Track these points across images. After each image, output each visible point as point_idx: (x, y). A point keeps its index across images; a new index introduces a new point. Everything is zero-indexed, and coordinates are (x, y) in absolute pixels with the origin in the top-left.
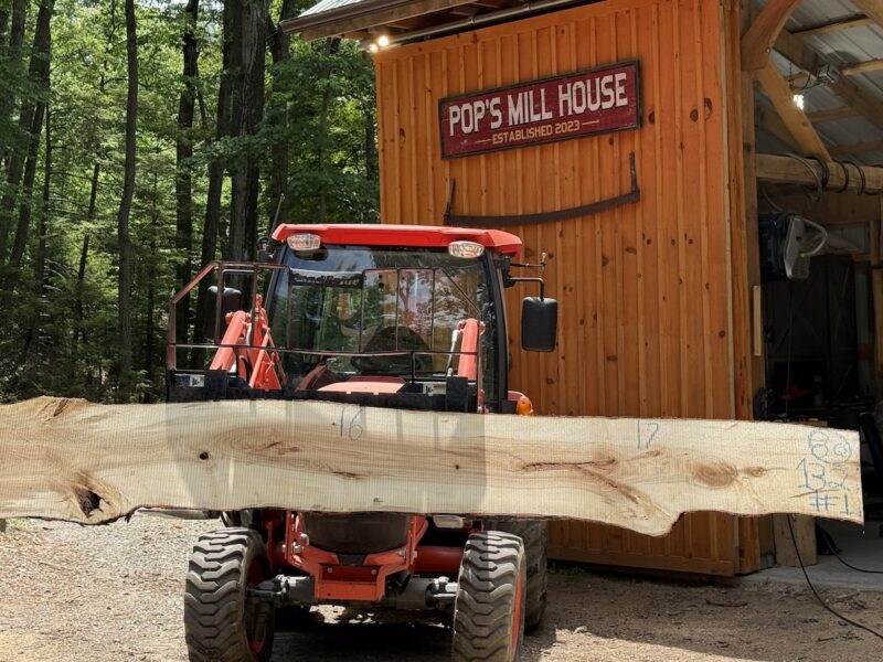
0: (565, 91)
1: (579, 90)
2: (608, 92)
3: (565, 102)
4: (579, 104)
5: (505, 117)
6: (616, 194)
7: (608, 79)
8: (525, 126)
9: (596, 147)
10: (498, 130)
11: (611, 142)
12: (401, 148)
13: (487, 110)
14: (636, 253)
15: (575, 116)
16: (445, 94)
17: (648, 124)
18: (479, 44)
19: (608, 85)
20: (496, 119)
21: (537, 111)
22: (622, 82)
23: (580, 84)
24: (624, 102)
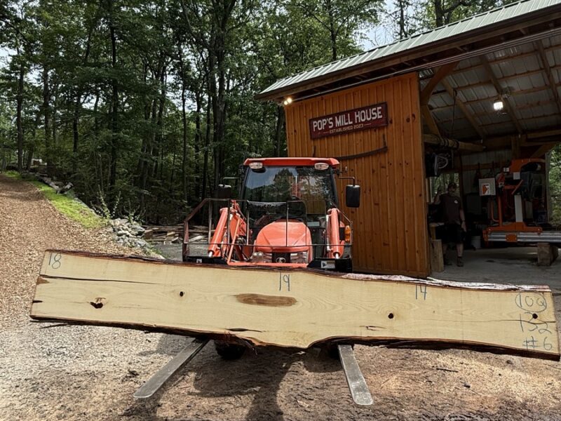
0: (357, 114)
1: (363, 114)
2: (373, 114)
3: (358, 118)
4: (363, 118)
5: (334, 124)
6: (378, 148)
7: (374, 109)
8: (342, 127)
9: (369, 132)
10: (331, 129)
11: (375, 131)
12: (295, 136)
13: (328, 122)
14: (385, 168)
15: (361, 122)
16: (311, 118)
17: (389, 124)
18: (324, 101)
19: (374, 111)
20: (331, 125)
21: (347, 121)
22: (380, 110)
23: (363, 111)
24: (381, 117)
